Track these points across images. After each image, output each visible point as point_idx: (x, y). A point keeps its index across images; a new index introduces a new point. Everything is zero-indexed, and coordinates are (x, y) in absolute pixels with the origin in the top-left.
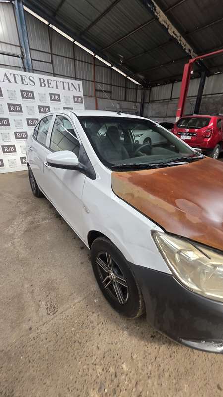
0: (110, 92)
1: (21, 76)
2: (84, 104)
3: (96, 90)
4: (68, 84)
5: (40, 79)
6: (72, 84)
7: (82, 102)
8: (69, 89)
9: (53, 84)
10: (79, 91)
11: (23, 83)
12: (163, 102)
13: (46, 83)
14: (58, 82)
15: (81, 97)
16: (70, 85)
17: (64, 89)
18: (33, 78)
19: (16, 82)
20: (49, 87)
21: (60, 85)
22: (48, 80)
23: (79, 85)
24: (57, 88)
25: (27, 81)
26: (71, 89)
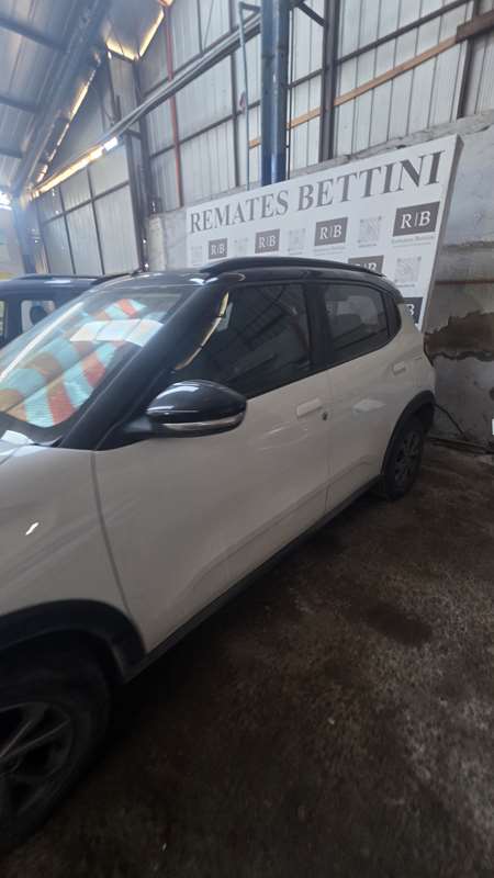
1: (264, 198)
2: (437, 232)
4: (390, 168)
5: (302, 188)
6: (406, 164)
7: (431, 228)
8: (387, 189)
9: (336, 190)
10: (433, 180)
11: (264, 216)
13: (315, 196)
14: (352, 178)
15: (434, 207)
16: (397, 169)
17: (367, 194)
18: (287, 192)
19: (252, 219)
20: (320, 204)
21: (357, 186)
22: (321, 184)
23: (436, 157)
24: (345, 198)
25: (274, 205)
26: (394, 185)
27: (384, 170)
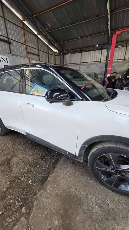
0: (39, 56)
3: (28, 53)
12: (75, 65)
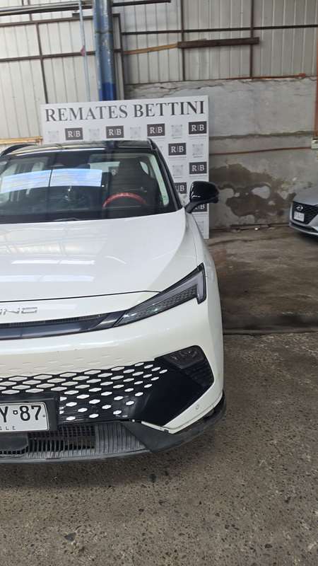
1: (110, 107)
2: (207, 134)
4: (182, 104)
5: (135, 106)
6: (189, 103)
7: (205, 132)
9: (156, 110)
10: (202, 112)
11: (111, 117)
13: (144, 110)
14: (164, 105)
15: (204, 123)
16: (185, 105)
17: (173, 114)
18: (126, 106)
19: (101, 117)
20: (148, 115)
21: (167, 109)
22: (147, 106)
23: (202, 103)
24: (161, 114)
26: (185, 112)
27: (180, 104)
